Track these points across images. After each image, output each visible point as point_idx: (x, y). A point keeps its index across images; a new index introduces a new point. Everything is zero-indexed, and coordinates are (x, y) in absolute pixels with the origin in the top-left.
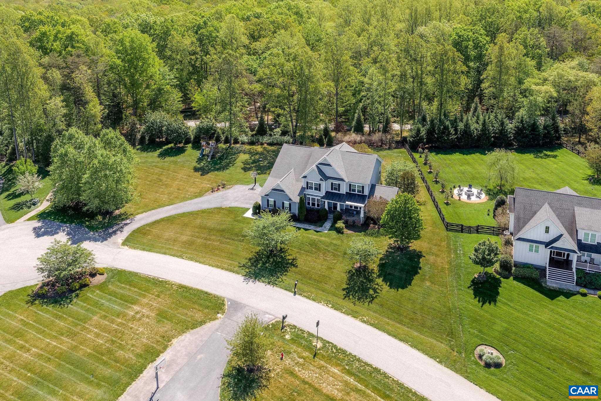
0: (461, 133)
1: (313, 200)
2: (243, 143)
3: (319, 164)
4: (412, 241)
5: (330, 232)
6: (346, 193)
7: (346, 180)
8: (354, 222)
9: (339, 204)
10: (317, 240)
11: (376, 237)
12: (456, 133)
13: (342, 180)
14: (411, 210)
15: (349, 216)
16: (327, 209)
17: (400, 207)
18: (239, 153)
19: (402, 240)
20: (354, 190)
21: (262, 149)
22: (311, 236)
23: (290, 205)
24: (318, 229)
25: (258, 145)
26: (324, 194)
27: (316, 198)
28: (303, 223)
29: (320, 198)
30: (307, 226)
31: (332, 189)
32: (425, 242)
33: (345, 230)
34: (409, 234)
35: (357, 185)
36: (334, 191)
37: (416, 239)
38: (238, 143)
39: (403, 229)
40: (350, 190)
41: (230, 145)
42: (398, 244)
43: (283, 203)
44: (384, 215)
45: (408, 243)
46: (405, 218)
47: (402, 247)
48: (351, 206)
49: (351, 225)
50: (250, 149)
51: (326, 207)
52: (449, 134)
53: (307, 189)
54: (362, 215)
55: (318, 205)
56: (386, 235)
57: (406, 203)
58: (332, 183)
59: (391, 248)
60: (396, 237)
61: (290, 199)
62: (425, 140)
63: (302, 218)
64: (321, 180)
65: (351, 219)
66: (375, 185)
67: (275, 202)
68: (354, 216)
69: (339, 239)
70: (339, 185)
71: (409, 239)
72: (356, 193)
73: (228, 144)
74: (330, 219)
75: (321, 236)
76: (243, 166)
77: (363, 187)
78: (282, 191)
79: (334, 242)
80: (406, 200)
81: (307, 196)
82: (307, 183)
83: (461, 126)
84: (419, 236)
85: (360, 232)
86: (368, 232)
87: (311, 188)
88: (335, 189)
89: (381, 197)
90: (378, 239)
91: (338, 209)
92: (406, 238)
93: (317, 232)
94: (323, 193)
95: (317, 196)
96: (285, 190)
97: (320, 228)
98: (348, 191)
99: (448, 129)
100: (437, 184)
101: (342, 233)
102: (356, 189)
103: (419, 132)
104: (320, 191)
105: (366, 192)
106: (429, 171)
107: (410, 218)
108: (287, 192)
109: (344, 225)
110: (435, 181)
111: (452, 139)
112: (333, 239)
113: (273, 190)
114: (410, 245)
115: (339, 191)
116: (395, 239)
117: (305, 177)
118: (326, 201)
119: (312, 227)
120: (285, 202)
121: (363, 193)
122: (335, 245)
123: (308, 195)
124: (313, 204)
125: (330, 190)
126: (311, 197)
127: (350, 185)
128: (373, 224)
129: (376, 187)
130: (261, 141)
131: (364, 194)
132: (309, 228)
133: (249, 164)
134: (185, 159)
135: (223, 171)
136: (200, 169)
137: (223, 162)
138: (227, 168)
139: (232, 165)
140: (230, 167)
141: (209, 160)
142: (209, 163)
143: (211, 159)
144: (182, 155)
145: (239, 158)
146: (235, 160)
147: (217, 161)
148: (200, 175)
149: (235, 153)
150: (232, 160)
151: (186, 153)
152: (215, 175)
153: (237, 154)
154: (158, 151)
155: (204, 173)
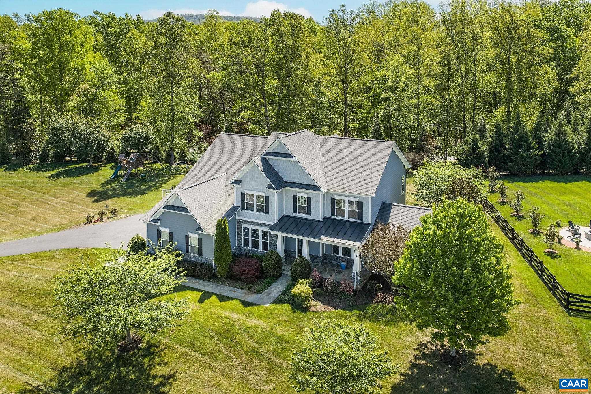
0: (549, 147)
1: (255, 233)
3: (268, 154)
4: (484, 338)
5: (276, 306)
6: (325, 218)
7: (324, 187)
8: (337, 285)
9: (305, 240)
10: (239, 324)
11: (387, 324)
12: (541, 148)
13: (315, 188)
14: (479, 244)
15: (331, 271)
16: (282, 254)
17: (445, 236)
18: (179, 174)
19: (454, 336)
20: (342, 212)
22: (226, 313)
23: (200, 240)
24: (251, 298)
26: (276, 221)
27: (261, 229)
28: (223, 283)
29: (267, 229)
30: (227, 290)
31: (295, 211)
32: (516, 341)
33: (313, 303)
34: (474, 317)
35: (347, 199)
36: (298, 215)
37: (495, 333)
38: (187, 162)
39: (456, 300)
40: (333, 214)
41: (172, 164)
42: (442, 345)
43: (187, 237)
44: (401, 260)
45: (471, 343)
46: (461, 267)
47: (453, 353)
48: (336, 249)
49: (330, 292)
51: (280, 247)
52: (529, 148)
53: (243, 209)
54: (357, 268)
55: (265, 245)
56: (411, 321)
57: (464, 226)
58: (295, 197)
59: (424, 356)
60: (438, 323)
61: (200, 229)
62: (487, 160)
63: (221, 272)
64: (269, 187)
65: (330, 278)
66: (390, 205)
67: (171, 235)
68: (340, 272)
69: (292, 323)
70: (309, 199)
71: (474, 332)
72: (347, 218)
73: (169, 164)
74: (286, 276)
75: (251, 315)
77: (360, 205)
78: (185, 209)
79: (279, 331)
80: (462, 216)
81: (244, 225)
82: (243, 195)
83: (550, 136)
84: (502, 323)
85: (350, 308)
86: (370, 310)
87: (250, 207)
88: (302, 210)
89: (400, 228)
90: (392, 329)
91: (306, 253)
92: (464, 328)
93: (247, 304)
94: (274, 217)
95: (262, 225)
96: (189, 207)
97: (258, 296)
98: (329, 215)
99: (528, 139)
100: (519, 220)
101: (306, 310)
102: (347, 209)
103: (477, 146)
104: (267, 212)
105: (368, 217)
106: (500, 201)
107: (476, 268)
108: (195, 212)
109: (310, 290)
110: (515, 216)
111: (534, 156)
112: (278, 323)
113: (167, 207)
114: (478, 349)
115: (309, 213)
116: (435, 331)
117: (237, 182)
118: (280, 235)
119: (240, 293)
120: (190, 235)
121: (360, 217)
122: (281, 339)
123: (246, 222)
124: (256, 244)
125: (291, 213)
126: (250, 227)
127: (333, 200)
128: (382, 290)
129: (393, 208)
131: (364, 221)
132: (230, 295)
134: (86, 180)
135: (136, 196)
136: (100, 193)
137: (143, 185)
138: (144, 193)
139: (156, 189)
140: (151, 191)
141: (123, 182)
142: (121, 186)
143: (128, 180)
144: (88, 175)
145: (173, 180)
146: (166, 183)
147: (136, 183)
148: (91, 201)
149: (171, 175)
150: (161, 182)
151: (96, 173)
152: (115, 201)
153: (175, 175)
154: (57, 171)
155: (102, 198)
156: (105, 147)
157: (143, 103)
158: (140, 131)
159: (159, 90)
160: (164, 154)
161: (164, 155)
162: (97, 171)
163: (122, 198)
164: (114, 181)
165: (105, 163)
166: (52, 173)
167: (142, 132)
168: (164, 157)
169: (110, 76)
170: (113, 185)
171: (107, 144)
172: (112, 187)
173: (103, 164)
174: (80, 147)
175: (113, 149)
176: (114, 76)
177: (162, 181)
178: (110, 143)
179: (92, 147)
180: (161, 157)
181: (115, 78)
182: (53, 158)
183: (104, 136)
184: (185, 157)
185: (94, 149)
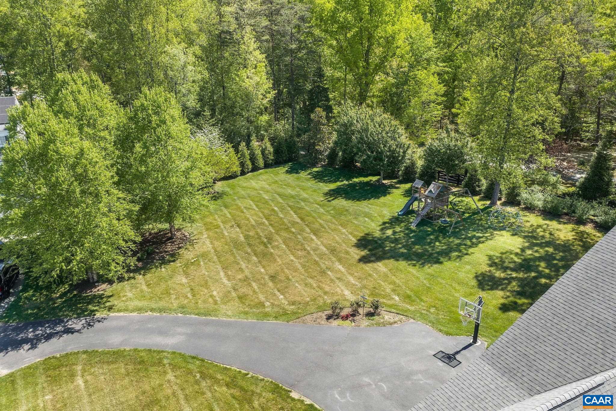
2: (530, 208)
18: (503, 229)
21: (570, 236)
25: (568, 222)
38: (518, 204)
41: (493, 204)
50: (539, 226)
73: (488, 202)
76: (485, 268)
130: (579, 212)
133: (505, 269)
134: (367, 210)
135: (423, 264)
136: (376, 242)
137: (440, 242)
138: (438, 262)
139: (459, 257)
140: (450, 259)
141: (413, 227)
142: (407, 235)
143: (421, 224)
144: (372, 201)
145: (490, 242)
146: (476, 245)
147: (432, 234)
148: (358, 257)
149: (489, 227)
150: (469, 243)
151: (382, 199)
152: (391, 266)
153: (495, 229)
154: (339, 184)
155: (374, 255)
156: (401, 162)
157: (467, 94)
158: (453, 143)
159: (490, 82)
160: (484, 181)
161: (484, 184)
162: (385, 196)
163: (403, 264)
164: (402, 222)
165: (400, 182)
166: (333, 186)
167: (455, 146)
168: (484, 188)
169: (429, 49)
170: (398, 229)
171: (403, 157)
172: (394, 233)
173: (396, 183)
174: (366, 159)
175: (413, 164)
176: (435, 50)
177: (470, 239)
178: (408, 157)
179: (381, 160)
180: (479, 186)
181: (434, 53)
182: (341, 162)
183: (400, 145)
184: (518, 195)
185: (384, 164)
